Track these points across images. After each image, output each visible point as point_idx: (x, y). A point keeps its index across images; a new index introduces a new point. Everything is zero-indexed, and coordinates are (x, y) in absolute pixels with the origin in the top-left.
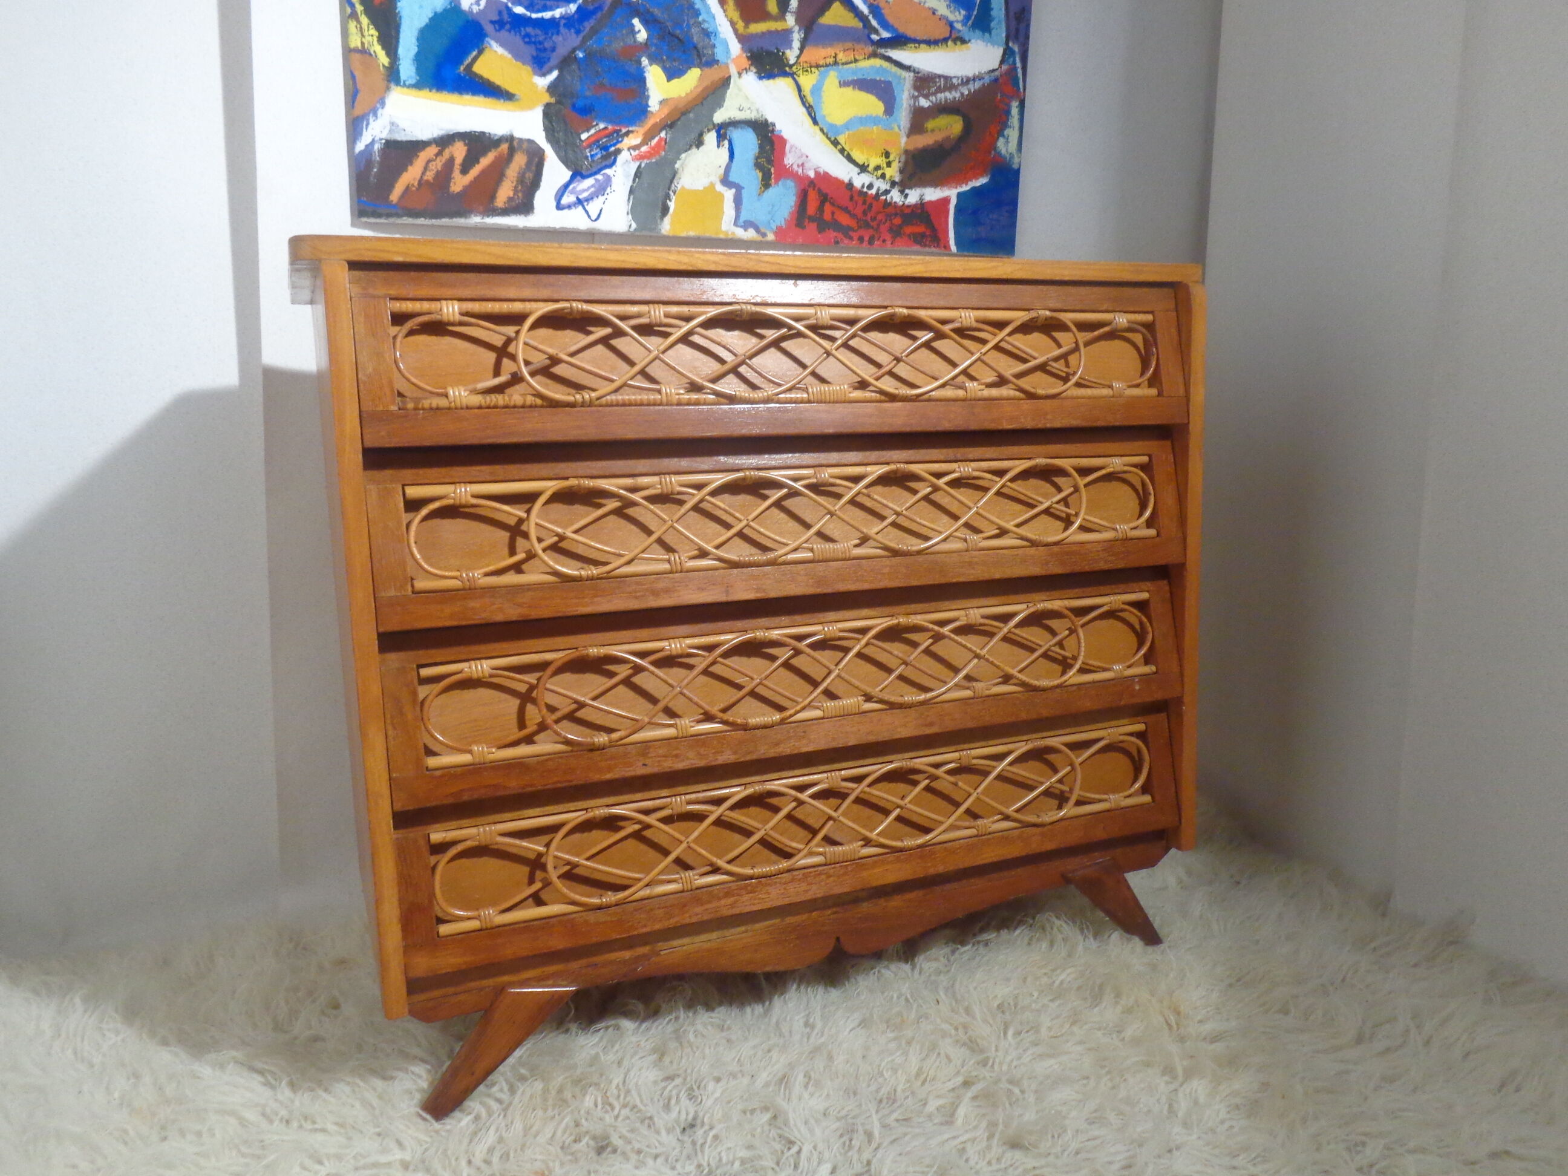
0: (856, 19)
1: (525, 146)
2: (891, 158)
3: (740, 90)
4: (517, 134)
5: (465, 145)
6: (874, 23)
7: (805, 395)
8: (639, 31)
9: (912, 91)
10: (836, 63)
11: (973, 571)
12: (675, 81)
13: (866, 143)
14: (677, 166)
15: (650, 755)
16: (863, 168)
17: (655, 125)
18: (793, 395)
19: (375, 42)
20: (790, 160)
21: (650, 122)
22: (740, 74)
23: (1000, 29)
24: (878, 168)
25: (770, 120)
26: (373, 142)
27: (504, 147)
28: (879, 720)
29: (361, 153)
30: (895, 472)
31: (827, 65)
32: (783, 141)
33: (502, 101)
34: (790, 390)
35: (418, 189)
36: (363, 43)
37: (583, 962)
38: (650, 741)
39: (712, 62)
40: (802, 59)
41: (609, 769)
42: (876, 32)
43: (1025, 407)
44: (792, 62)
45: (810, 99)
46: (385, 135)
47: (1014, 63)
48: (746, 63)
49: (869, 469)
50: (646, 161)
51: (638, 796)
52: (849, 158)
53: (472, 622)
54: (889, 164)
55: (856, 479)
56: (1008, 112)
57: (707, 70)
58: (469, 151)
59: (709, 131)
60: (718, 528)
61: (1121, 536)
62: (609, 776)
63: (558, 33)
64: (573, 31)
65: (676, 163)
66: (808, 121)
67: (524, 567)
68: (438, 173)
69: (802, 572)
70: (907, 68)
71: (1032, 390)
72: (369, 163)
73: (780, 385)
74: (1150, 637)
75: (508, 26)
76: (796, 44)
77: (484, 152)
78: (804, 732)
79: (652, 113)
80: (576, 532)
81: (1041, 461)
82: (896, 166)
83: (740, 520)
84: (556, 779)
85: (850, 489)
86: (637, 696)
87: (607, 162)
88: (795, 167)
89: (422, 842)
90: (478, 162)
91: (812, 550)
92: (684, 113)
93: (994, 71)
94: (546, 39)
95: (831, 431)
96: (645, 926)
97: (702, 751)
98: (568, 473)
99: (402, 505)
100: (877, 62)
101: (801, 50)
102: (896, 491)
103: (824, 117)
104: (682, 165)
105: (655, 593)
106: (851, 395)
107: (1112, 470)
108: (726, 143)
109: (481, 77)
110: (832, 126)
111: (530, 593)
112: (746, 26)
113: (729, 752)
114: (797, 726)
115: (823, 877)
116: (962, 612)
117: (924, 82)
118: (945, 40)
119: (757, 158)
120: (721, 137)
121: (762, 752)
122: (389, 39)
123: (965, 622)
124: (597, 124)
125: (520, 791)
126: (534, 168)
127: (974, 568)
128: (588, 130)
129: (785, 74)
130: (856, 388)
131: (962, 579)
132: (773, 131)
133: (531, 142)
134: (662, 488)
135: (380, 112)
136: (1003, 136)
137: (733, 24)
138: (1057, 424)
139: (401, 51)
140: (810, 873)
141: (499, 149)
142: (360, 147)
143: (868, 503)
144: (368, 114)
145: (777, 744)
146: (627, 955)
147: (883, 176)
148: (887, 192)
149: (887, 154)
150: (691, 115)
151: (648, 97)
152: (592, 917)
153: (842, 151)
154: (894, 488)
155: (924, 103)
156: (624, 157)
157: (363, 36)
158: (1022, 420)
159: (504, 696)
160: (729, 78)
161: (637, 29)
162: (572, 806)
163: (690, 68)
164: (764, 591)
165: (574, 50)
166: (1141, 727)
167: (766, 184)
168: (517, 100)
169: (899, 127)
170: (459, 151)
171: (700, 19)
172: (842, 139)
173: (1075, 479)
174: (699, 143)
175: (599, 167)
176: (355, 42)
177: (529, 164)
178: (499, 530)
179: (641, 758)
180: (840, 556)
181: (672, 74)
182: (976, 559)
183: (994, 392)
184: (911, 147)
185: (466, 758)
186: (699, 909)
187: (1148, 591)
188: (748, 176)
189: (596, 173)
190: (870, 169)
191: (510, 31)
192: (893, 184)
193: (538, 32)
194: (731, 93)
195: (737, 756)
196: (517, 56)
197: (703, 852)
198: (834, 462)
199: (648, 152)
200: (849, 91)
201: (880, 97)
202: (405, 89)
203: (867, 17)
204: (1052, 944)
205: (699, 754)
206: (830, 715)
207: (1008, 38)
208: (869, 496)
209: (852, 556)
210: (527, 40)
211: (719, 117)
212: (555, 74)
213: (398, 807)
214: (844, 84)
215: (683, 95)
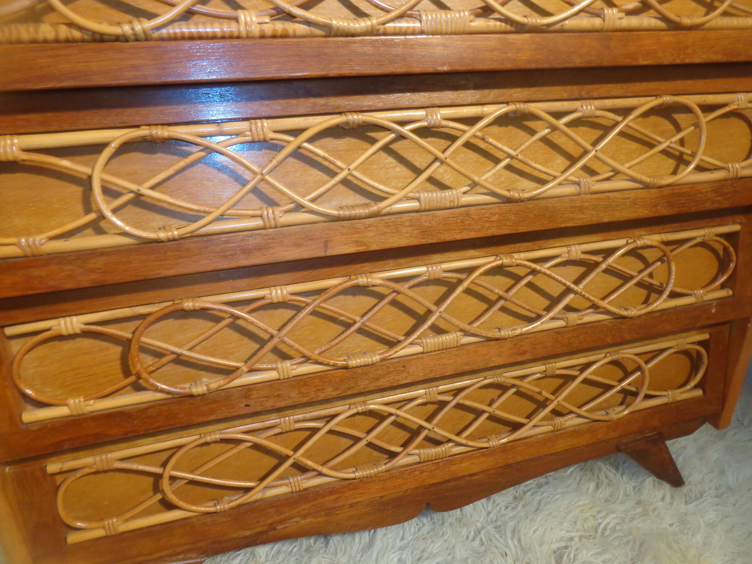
7: (417, 25)
11: (582, 216)
15: (252, 397)
18: (403, 24)
28: (476, 352)
30: (515, 112)
34: (401, 17)
37: (209, 541)
38: (252, 385)
41: (212, 411)
43: (667, 39)
49: (486, 109)
51: (248, 421)
53: (38, 291)
55: (471, 121)
60: (320, 175)
61: (731, 175)
62: (211, 418)
69: (407, 224)
71: (677, 19)
73: (387, 11)
74: (732, 265)
78: (404, 368)
80: (152, 188)
81: (668, 99)
83: (342, 169)
84: (157, 424)
85: (464, 132)
86: (242, 337)
89: (39, 474)
91: (418, 199)
95: (446, 68)
97: (304, 390)
98: (138, 119)
102: (512, 130)
105: (246, 252)
106: (473, 24)
107: (736, 107)
113: (330, 389)
114: (397, 362)
115: (417, 473)
116: (565, 249)
121: (362, 386)
123: (566, 259)
125: (123, 437)
127: (583, 213)
130: (478, 16)
131: (571, 224)
134: (252, 135)
138: (697, 60)
140: (406, 470)
143: (482, 145)
145: (378, 379)
146: (247, 533)
152: (207, 519)
154: (510, 127)
158: (660, 55)
162: (185, 433)
164: (365, 245)
166: (705, 336)
173: (697, 117)
178: (68, 184)
179: (244, 400)
180: (448, 205)
182: (586, 204)
183: (634, 21)
185: (65, 410)
186: (306, 506)
187: (740, 224)
195: (338, 392)
197: (310, 463)
198: (447, 102)
204: (597, 487)
205: (300, 392)
206: (429, 350)
208: (483, 139)
209: (460, 204)
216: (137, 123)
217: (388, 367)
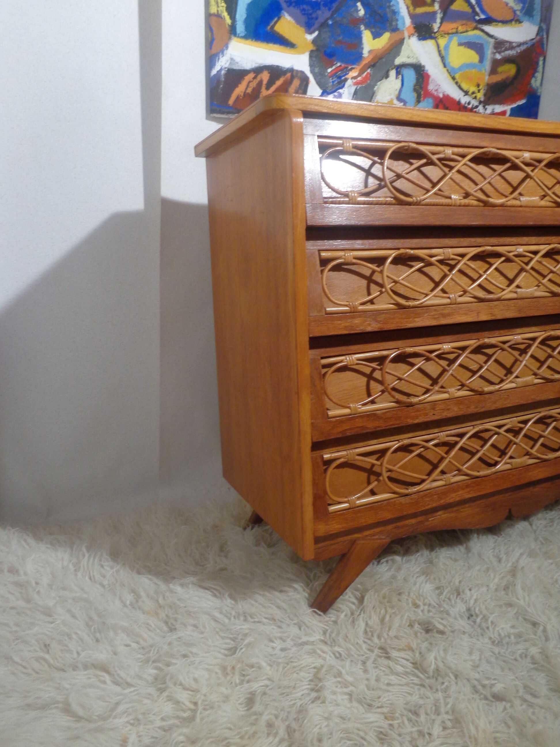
0: (469, 7)
1: (299, 75)
2: (480, 88)
3: (409, 46)
4: (296, 68)
5: (269, 73)
6: (477, 9)
7: (519, 203)
8: (360, 10)
9: (493, 50)
10: (457, 32)
12: (377, 40)
13: (469, 79)
14: (375, 89)
15: (436, 409)
16: (466, 93)
17: (365, 65)
19: (224, 11)
20: (431, 87)
21: (364, 63)
22: (409, 37)
23: (538, 17)
24: (473, 93)
25: (423, 64)
26: (221, 70)
27: (289, 75)
28: (542, 389)
29: (215, 75)
30: (553, 249)
31: (453, 33)
32: (428, 76)
33: (288, 48)
35: (243, 98)
36: (218, 11)
37: (394, 525)
38: (436, 401)
39: (395, 30)
40: (441, 29)
41: (417, 417)
42: (478, 14)
44: (435, 31)
45: (443, 52)
46: (227, 65)
47: (543, 35)
48: (412, 31)
49: (542, 247)
50: (360, 86)
51: (424, 432)
52: (460, 87)
54: (479, 91)
55: (536, 253)
56: (537, 63)
57: (394, 34)
58: (270, 76)
59: (392, 69)
62: (416, 421)
63: (319, 9)
64: (327, 8)
65: (374, 88)
66: (441, 65)
67: (375, 301)
68: (254, 89)
69: (512, 305)
70: (491, 36)
72: (218, 82)
73: (506, 196)
75: (294, 4)
76: (438, 20)
77: (278, 78)
78: (508, 396)
79: (364, 57)
80: (403, 279)
82: (482, 92)
84: (391, 423)
85: (533, 259)
87: (340, 86)
88: (433, 92)
89: (319, 460)
90: (275, 83)
91: (516, 293)
92: (381, 58)
93: (533, 39)
94: (313, 12)
96: (428, 505)
97: (461, 406)
99: (318, 262)
100: (477, 32)
101: (441, 23)
103: (449, 63)
104: (378, 88)
105: (444, 316)
106: (540, 203)
108: (400, 76)
109: (278, 34)
110: (453, 69)
111: (384, 315)
112: (414, 9)
113: (473, 407)
114: (505, 393)
115: (511, 476)
117: (500, 44)
118: (511, 21)
119: (415, 86)
120: (398, 73)
121: (488, 407)
122: (232, 9)
124: (336, 64)
125: (374, 430)
126: (303, 88)
128: (331, 67)
129: (432, 38)
130: (542, 199)
132: (424, 70)
133: (302, 72)
134: (444, 256)
135: (225, 52)
136: (535, 77)
137: (408, 8)
139: (238, 17)
140: (505, 474)
141: (286, 76)
142: (214, 72)
144: (219, 53)
145: (495, 403)
146: (413, 521)
147: (475, 98)
148: (477, 107)
149: (478, 86)
150: (384, 60)
151: (362, 49)
152: (403, 500)
153: (457, 83)
154: (549, 259)
155: (498, 57)
156: (349, 82)
157: (218, 7)
159: (359, 376)
160: (404, 39)
161: (359, 8)
162: (392, 438)
163: (384, 32)
164: (494, 315)
165: (327, 19)
167: (418, 101)
168: (297, 48)
169: (485, 70)
170: (265, 76)
171: (392, 3)
172: (457, 76)
174: (387, 76)
175: (336, 88)
176: (213, 10)
177: (300, 85)
178: (362, 280)
179: (432, 411)
180: (528, 296)
181: (376, 35)
184: (490, 82)
185: (347, 411)
186: (453, 495)
188: (410, 96)
189: (334, 92)
190: (470, 93)
191: (294, 7)
192: (480, 102)
193: (309, 8)
194: (404, 47)
195: (477, 409)
196: (298, 22)
197: (456, 463)
198: (525, 243)
199: (361, 80)
200: (462, 48)
201: (477, 53)
202: (239, 39)
203: (474, 6)
205: (459, 408)
206: (519, 386)
207: (541, 21)
209: (535, 296)
210: (303, 12)
211: (398, 61)
212: (316, 33)
213: (315, 440)
214: (460, 44)
215: (380, 47)
216: (398, 247)
217: (500, 395)
